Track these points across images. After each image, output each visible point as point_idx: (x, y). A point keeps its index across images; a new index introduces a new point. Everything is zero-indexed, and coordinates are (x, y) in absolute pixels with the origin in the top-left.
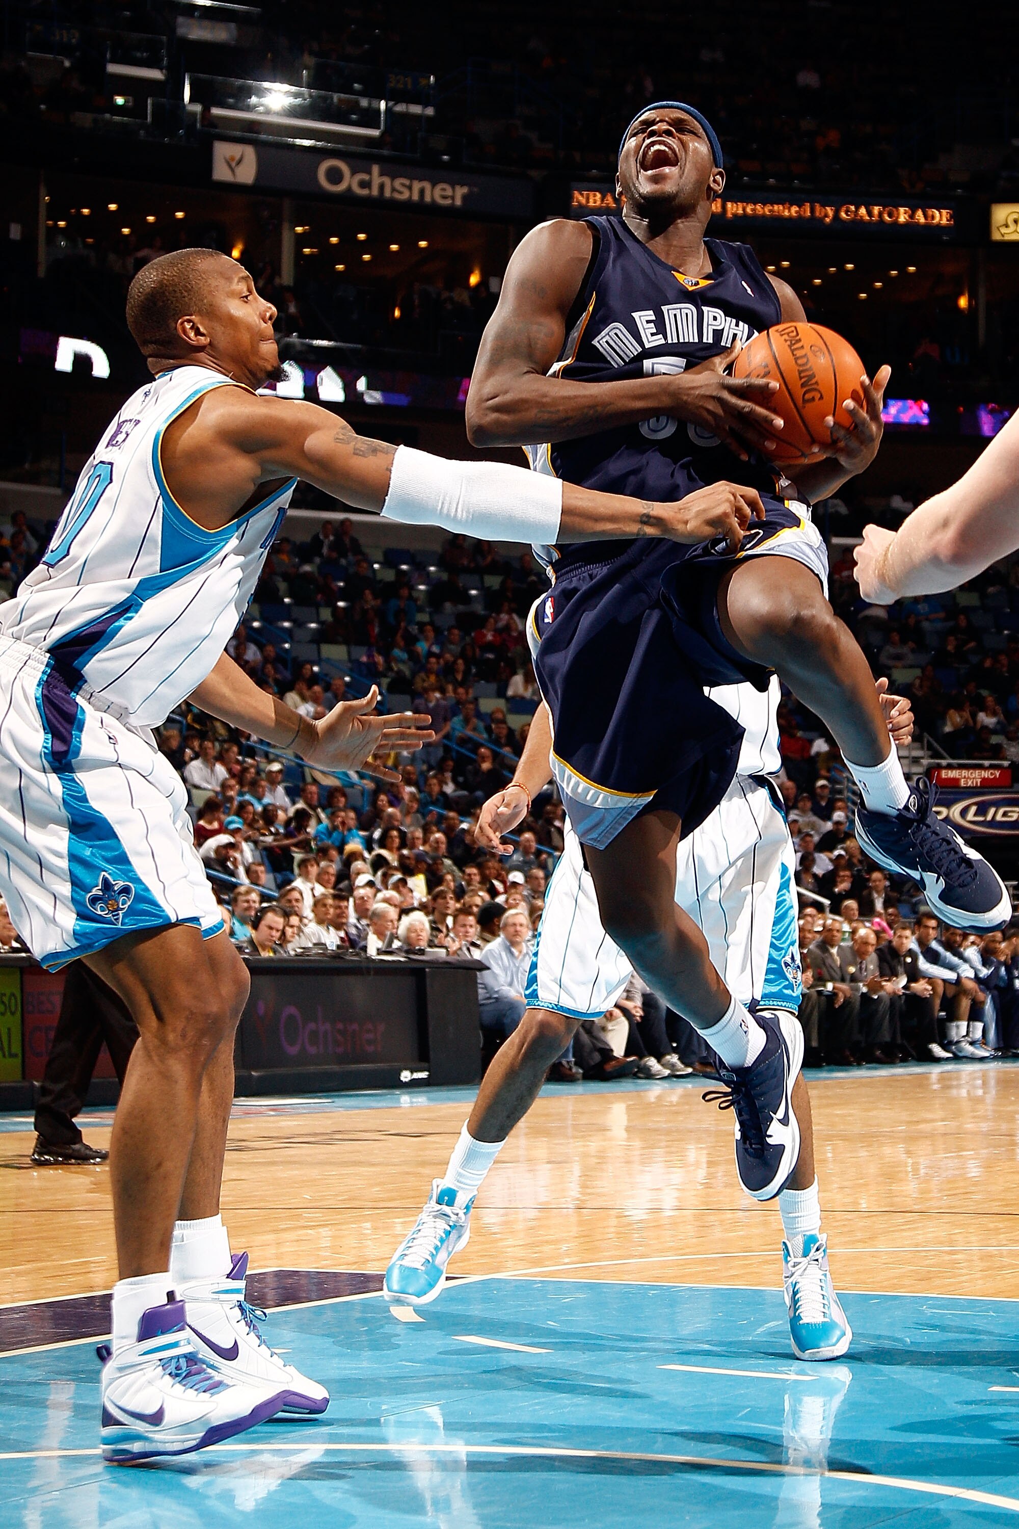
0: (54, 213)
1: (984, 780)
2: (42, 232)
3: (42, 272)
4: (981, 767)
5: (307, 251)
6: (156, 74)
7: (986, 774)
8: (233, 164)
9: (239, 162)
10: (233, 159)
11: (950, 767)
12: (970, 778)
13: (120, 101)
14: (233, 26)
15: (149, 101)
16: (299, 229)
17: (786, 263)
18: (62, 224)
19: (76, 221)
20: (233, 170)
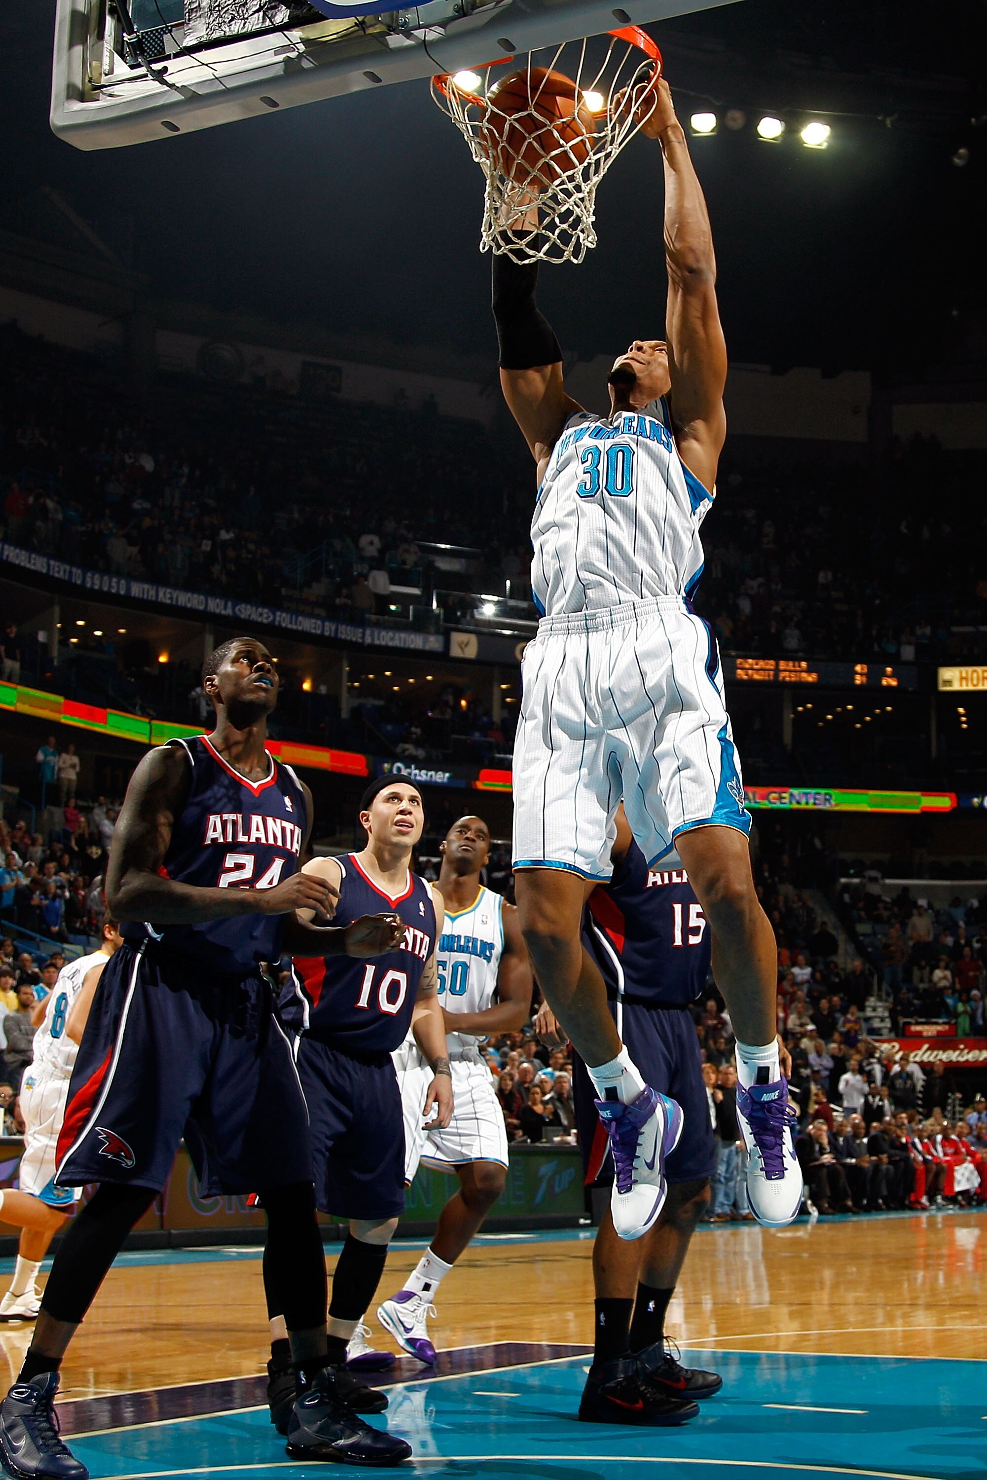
0: (352, 678)
1: (939, 1032)
2: (344, 689)
3: (345, 715)
4: (936, 1024)
5: (508, 700)
6: (416, 591)
7: (940, 1028)
8: (463, 646)
9: (467, 645)
10: (463, 643)
11: (918, 1023)
12: (929, 1030)
13: (393, 607)
14: (463, 560)
15: (411, 607)
16: (504, 686)
17: (809, 706)
18: (356, 684)
19: (365, 683)
20: (462, 649)
